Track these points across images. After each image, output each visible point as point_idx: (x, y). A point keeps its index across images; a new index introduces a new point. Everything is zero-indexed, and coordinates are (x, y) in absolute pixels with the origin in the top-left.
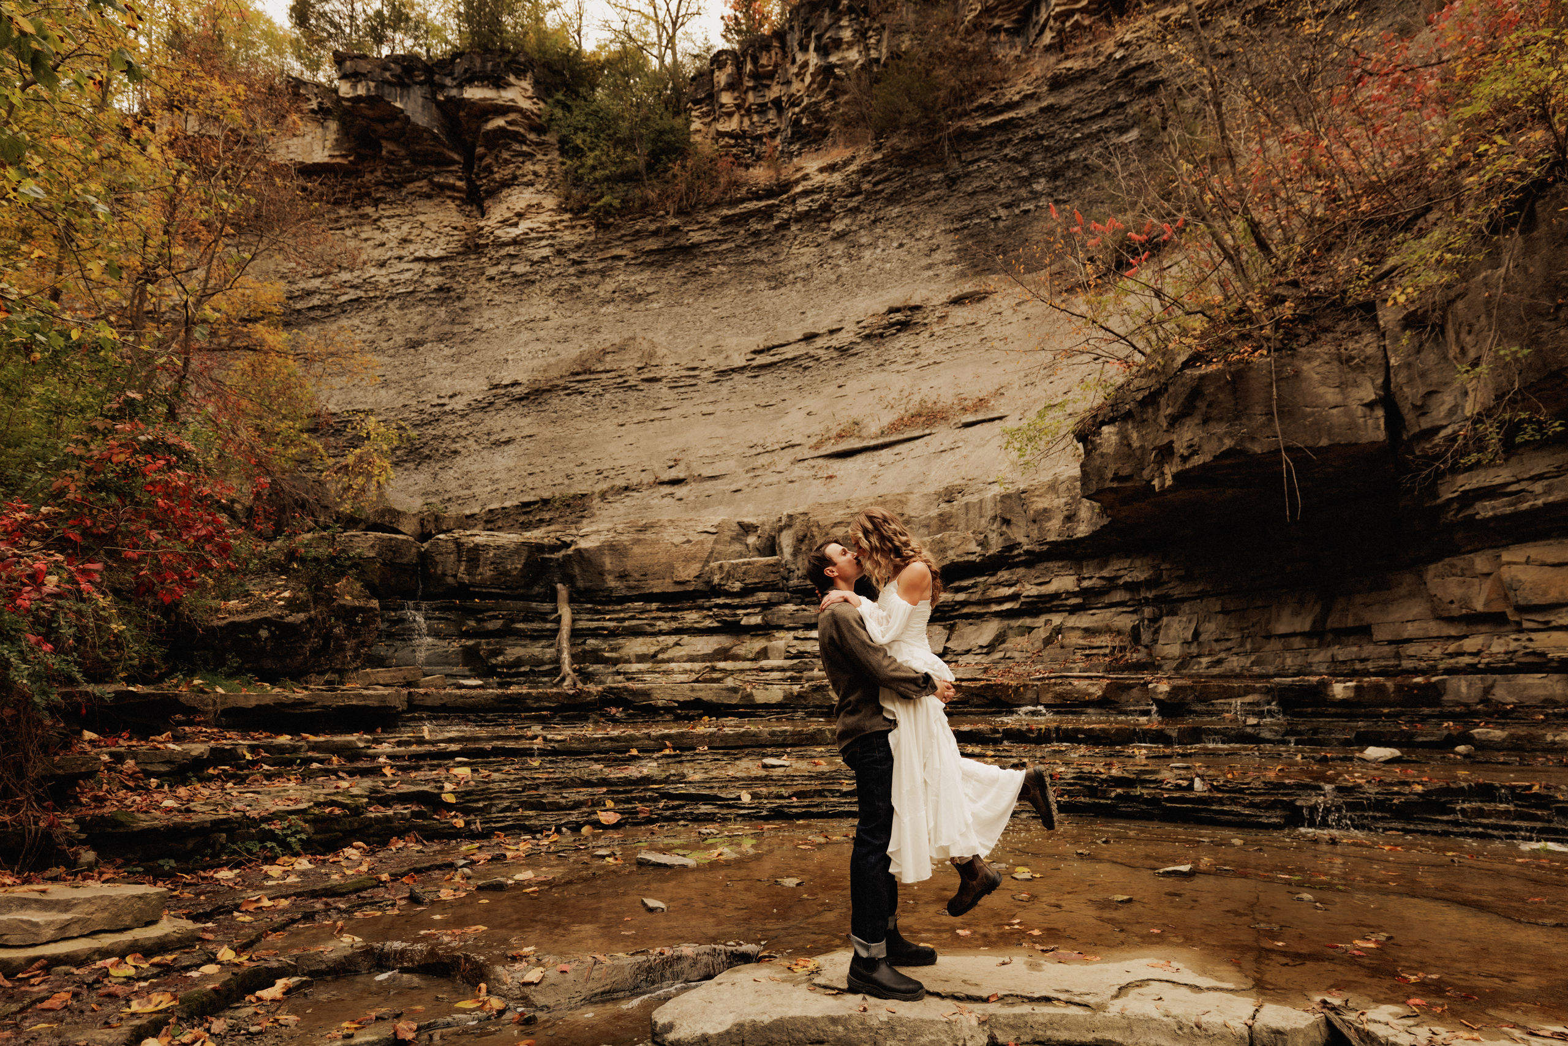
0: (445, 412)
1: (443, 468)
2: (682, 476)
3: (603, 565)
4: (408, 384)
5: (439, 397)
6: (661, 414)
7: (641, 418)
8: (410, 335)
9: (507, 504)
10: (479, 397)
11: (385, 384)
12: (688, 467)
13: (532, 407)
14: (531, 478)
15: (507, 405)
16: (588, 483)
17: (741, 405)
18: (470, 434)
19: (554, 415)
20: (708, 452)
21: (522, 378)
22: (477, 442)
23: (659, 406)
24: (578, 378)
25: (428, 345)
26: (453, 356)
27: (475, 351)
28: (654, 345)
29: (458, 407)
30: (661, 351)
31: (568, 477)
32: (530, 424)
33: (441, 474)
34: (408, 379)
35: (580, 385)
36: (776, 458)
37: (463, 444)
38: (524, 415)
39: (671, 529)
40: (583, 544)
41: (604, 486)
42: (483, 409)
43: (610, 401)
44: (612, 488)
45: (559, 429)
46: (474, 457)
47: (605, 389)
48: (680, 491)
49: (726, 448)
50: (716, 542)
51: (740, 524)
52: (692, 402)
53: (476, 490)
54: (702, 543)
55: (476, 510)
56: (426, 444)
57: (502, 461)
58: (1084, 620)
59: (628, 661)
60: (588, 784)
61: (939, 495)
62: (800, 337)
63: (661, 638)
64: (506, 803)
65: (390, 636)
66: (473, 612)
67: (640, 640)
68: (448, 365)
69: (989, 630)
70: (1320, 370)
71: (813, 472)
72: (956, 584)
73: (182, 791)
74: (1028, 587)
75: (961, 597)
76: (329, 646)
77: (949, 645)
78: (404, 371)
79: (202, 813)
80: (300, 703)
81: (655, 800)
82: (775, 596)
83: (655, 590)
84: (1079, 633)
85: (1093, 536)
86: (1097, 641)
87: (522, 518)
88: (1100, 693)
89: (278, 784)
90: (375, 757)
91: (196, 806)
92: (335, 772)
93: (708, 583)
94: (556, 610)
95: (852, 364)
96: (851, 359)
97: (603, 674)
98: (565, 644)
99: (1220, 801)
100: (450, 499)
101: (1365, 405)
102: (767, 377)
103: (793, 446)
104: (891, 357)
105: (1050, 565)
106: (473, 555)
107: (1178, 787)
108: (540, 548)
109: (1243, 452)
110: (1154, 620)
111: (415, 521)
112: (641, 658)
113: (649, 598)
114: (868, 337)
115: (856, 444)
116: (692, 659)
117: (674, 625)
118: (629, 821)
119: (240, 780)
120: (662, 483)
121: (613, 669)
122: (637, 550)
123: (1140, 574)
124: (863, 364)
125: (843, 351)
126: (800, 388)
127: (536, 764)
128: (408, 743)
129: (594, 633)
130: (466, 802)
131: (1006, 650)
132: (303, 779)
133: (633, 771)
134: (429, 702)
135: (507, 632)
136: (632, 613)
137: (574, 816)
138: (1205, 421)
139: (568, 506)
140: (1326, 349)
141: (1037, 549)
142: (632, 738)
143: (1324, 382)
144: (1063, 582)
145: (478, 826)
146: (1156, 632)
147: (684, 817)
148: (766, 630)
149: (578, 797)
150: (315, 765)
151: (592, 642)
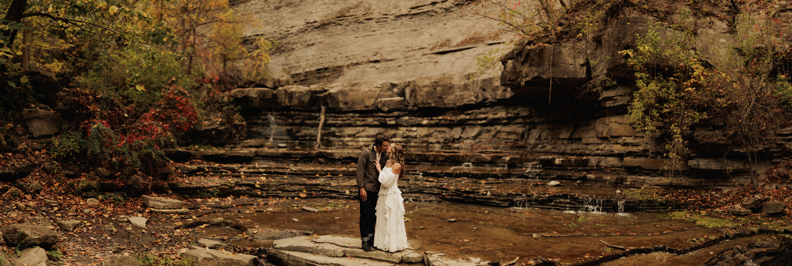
0: (289, 34)
1: (289, 55)
2: (379, 59)
3: (338, 99)
4: (276, 23)
5: (287, 28)
6: (372, 33)
7: (364, 34)
8: (276, 5)
9: (312, 69)
10: (302, 27)
11: (268, 24)
12: (381, 55)
13: (322, 31)
14: (321, 59)
15: (312, 30)
16: (343, 61)
17: (405, 30)
18: (299, 42)
19: (330, 34)
20: (390, 49)
21: (318, 19)
22: (301, 45)
23: (372, 30)
24: (340, 19)
25: (283, 8)
26: (292, 11)
27: (300, 9)
28: (370, 4)
29: (294, 32)
30: (373, 7)
31: (335, 59)
32: (321, 37)
33: (288, 58)
34: (276, 21)
35: (340, 22)
36: (416, 53)
37: (296, 45)
38: (319, 34)
39: (364, 86)
40: (332, 91)
41: (349, 62)
42: (303, 32)
43: (352, 28)
44: (352, 63)
45: (332, 40)
46: (300, 51)
47: (350, 23)
48: (378, 65)
49: (397, 48)
50: (381, 91)
51: (392, 84)
52: (385, 28)
53: (301, 64)
54: (375, 91)
55: (301, 71)
56: (283, 46)
57: (311, 52)
58: (508, 129)
59: (344, 137)
60: (299, 185)
61: (466, 76)
62: (430, 3)
63: (358, 128)
64: (274, 189)
65: (263, 125)
66: (291, 116)
67: (350, 128)
68: (290, 15)
69: (476, 130)
70: (568, 51)
71: (429, 60)
72: (466, 112)
73: (191, 178)
74: (490, 115)
75: (468, 117)
76: (231, 136)
77: (462, 135)
78: (274, 18)
79: (194, 185)
80: (222, 155)
81: (319, 191)
82: (400, 113)
83: (358, 109)
84: (505, 133)
85: (511, 98)
86: (510, 137)
87: (318, 75)
88: (490, 159)
89: (214, 178)
90: (240, 172)
91: (193, 183)
92: (228, 176)
93: (377, 107)
94: (319, 116)
95: (450, 15)
96: (450, 13)
97: (336, 141)
98: (320, 131)
99: (492, 199)
100: (292, 67)
101: (581, 65)
102: (416, 19)
103: (423, 48)
104: (466, 13)
105: (498, 107)
106: (291, 95)
107: (483, 194)
108: (316, 92)
109: (540, 78)
110: (529, 130)
111: (272, 82)
112: (349, 136)
113: (355, 112)
114: (457, 5)
115: (447, 49)
116: (368, 137)
117: (363, 123)
118: (309, 197)
119: (205, 176)
120: (371, 62)
121: (339, 139)
122: (351, 93)
123: (524, 113)
124: (455, 15)
125: (447, 10)
126: (429, 24)
127: (286, 177)
128: (250, 168)
129: (334, 125)
130: (263, 187)
131: (480, 139)
132: (221, 177)
133: (314, 182)
134: (262, 154)
135: (302, 124)
136: (350, 118)
137: (293, 194)
138: (531, 65)
139: (335, 70)
140: (570, 44)
141: (494, 101)
142: (317, 171)
143: (569, 56)
144: (502, 114)
145: (264, 195)
146: (529, 135)
147: (327, 197)
148: (396, 126)
149: (296, 189)
150: (224, 173)
151: (333, 129)
